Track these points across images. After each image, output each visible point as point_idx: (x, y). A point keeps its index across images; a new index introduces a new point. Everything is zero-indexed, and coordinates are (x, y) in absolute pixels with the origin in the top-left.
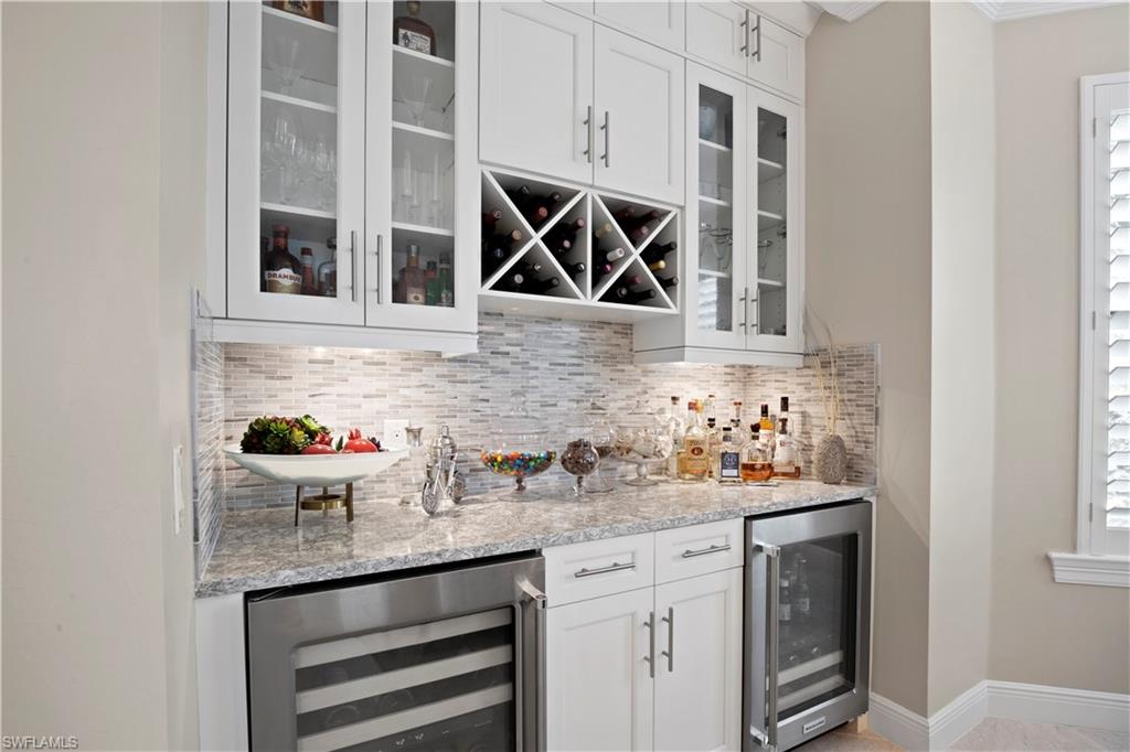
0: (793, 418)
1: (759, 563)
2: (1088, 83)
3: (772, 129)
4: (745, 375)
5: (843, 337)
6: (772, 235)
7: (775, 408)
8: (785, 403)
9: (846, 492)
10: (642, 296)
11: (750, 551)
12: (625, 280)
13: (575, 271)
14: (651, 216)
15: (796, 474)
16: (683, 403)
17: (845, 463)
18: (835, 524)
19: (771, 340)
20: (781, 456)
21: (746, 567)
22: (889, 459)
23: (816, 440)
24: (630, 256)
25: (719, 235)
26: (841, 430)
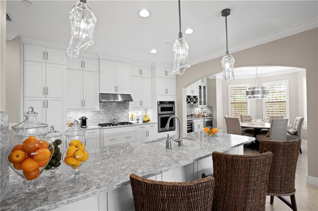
0: (207, 112)
1: (205, 122)
2: (229, 85)
3: (204, 87)
4: (202, 108)
5: (211, 105)
6: (204, 96)
7: (205, 111)
8: (206, 111)
9: (211, 118)
10: (196, 103)
11: (204, 121)
12: (194, 102)
13: (191, 101)
14: (196, 97)
15: (207, 117)
16: (197, 111)
17: (211, 115)
18: (210, 120)
19: (205, 105)
20: (205, 115)
21: (204, 122)
22: (214, 115)
23: (209, 114)
24: (195, 100)
25: (200, 96)
26: (210, 113)
